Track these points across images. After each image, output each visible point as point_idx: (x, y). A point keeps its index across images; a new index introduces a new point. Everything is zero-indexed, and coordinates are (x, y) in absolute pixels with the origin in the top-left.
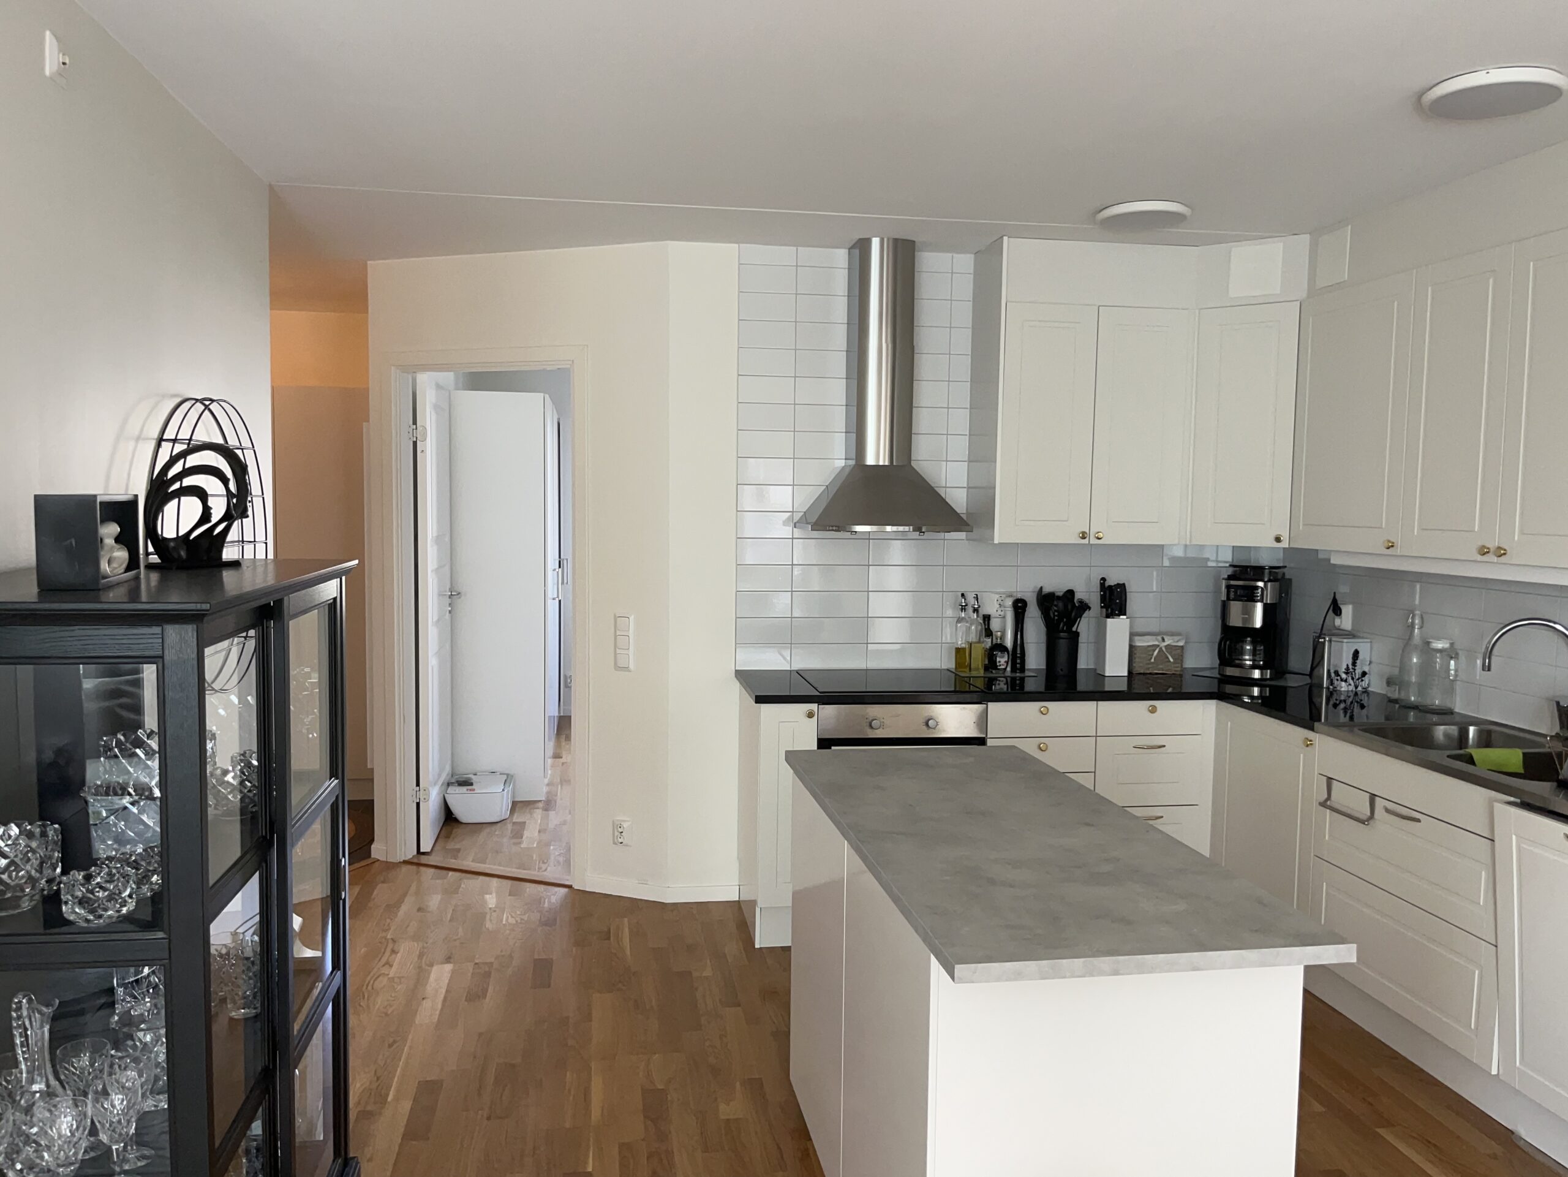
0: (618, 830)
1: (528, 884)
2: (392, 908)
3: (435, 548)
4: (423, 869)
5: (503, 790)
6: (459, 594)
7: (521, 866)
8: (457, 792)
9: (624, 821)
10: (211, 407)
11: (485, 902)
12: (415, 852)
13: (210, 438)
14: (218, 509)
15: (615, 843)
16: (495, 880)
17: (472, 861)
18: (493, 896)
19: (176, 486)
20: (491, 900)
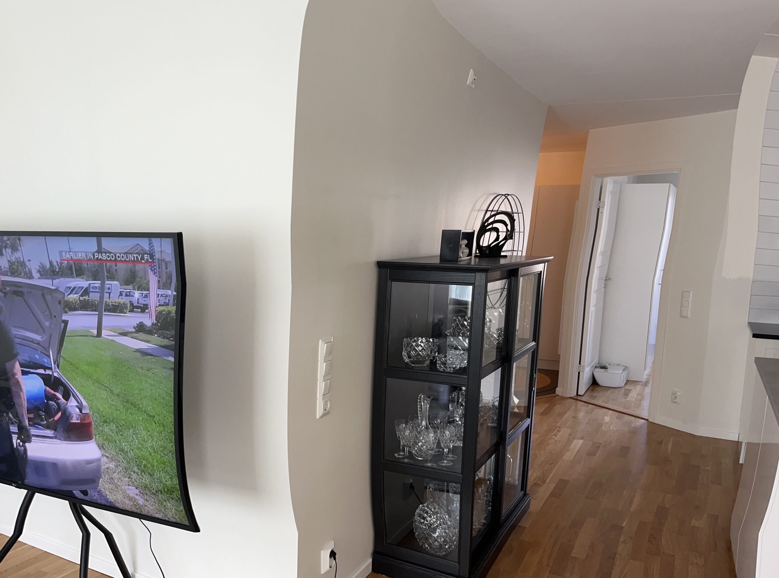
0: (674, 396)
1: (626, 415)
2: (561, 415)
3: (601, 257)
4: (579, 402)
5: (622, 373)
6: (610, 279)
7: (624, 408)
8: (599, 371)
9: (679, 392)
10: (508, 197)
11: (604, 419)
12: (576, 394)
13: (506, 209)
14: (502, 236)
15: (672, 402)
16: (611, 411)
17: (602, 402)
18: (608, 418)
19: (490, 226)
20: (607, 419)
